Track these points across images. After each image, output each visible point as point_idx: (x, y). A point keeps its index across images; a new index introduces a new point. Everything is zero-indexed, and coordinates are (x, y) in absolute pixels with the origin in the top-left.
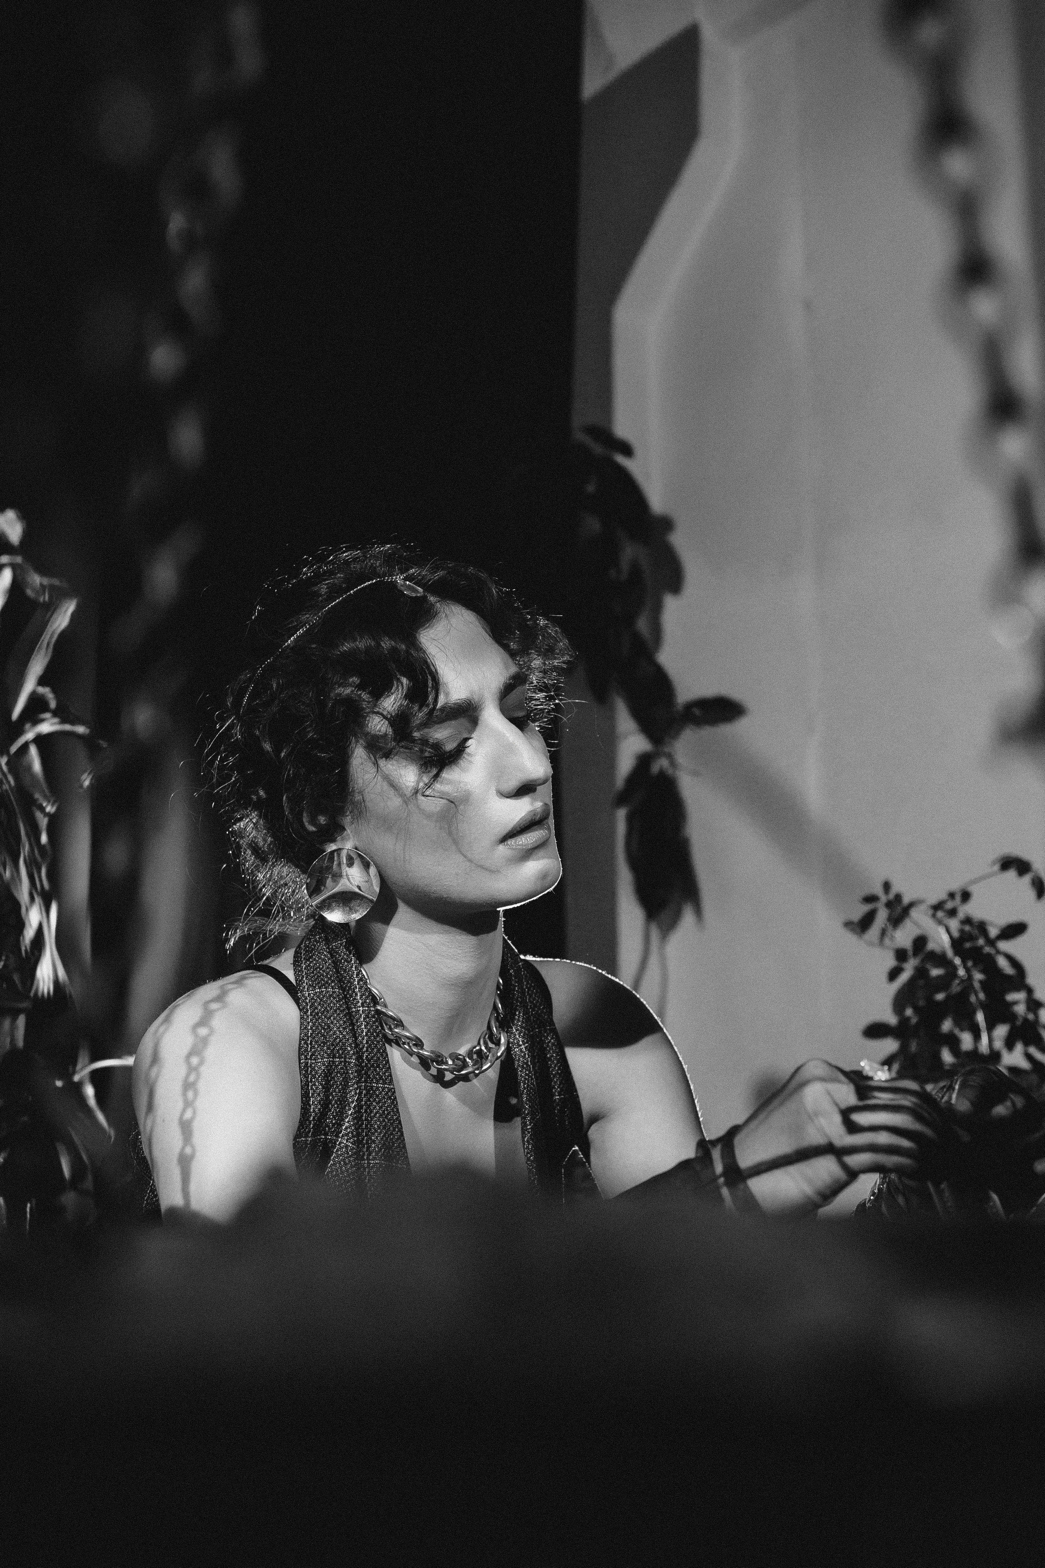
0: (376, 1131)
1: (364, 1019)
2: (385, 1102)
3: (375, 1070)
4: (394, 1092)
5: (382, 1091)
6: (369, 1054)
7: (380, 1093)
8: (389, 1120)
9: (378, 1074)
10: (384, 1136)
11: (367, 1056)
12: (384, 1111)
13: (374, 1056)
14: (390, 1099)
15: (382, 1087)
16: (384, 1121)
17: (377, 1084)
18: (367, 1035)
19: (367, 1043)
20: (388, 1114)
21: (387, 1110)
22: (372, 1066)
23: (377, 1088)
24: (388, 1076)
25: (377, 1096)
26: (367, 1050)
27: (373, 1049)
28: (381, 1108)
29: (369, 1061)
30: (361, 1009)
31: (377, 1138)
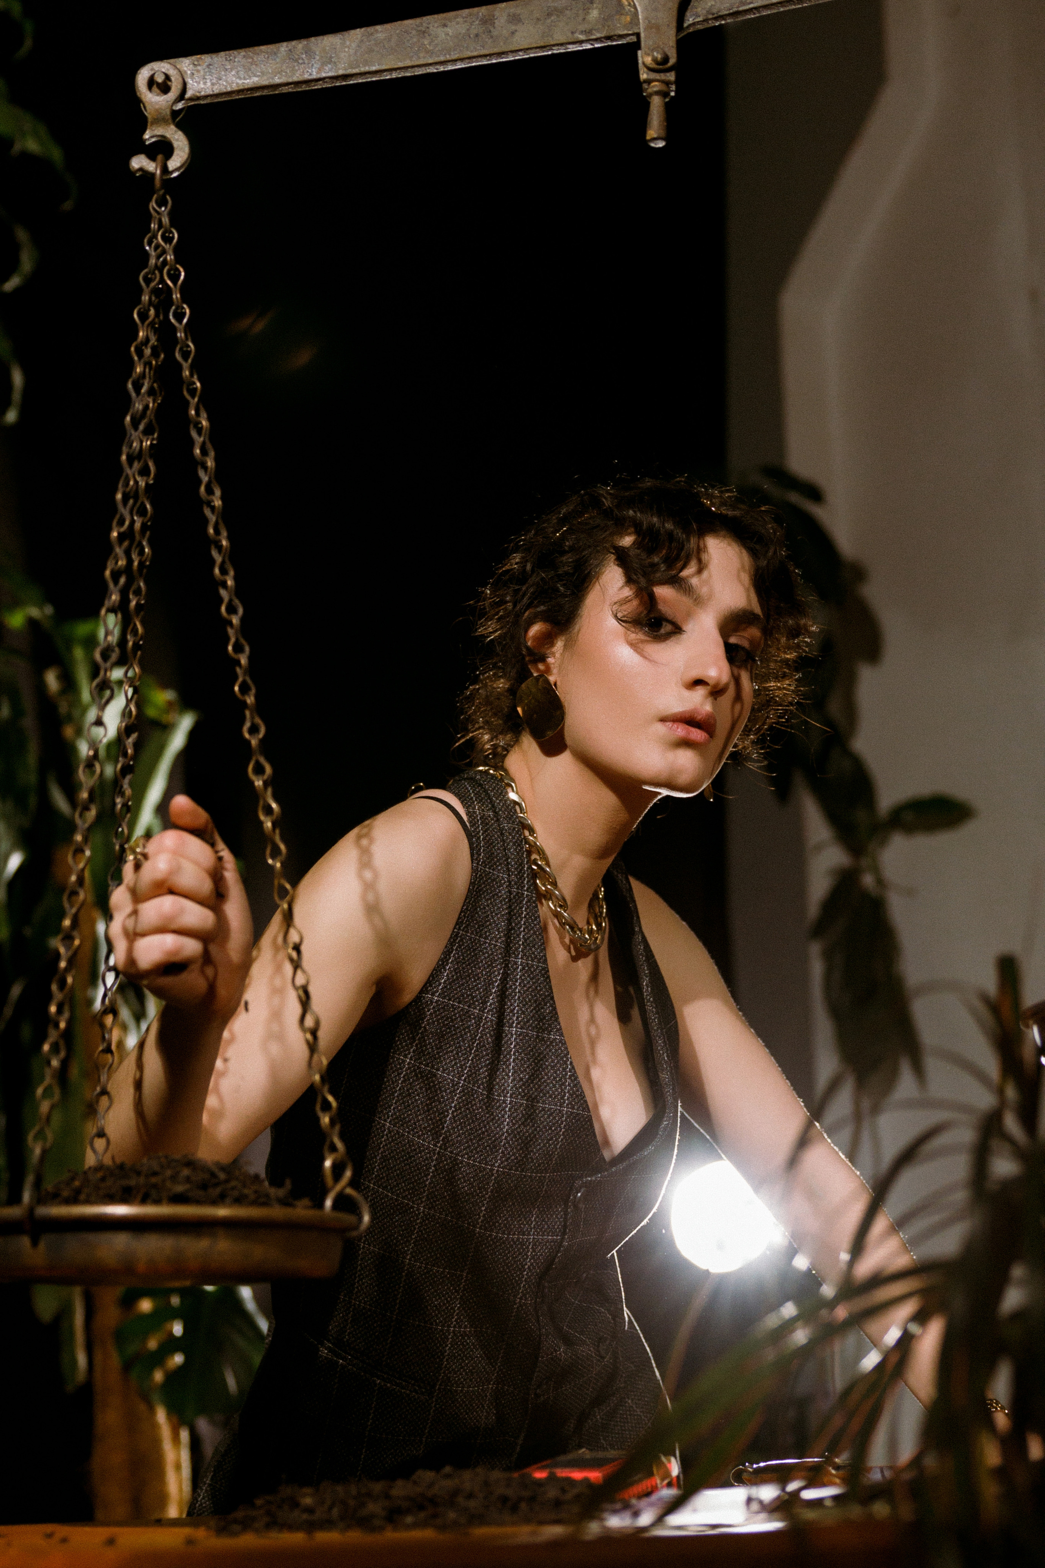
0: (527, 1004)
2: (539, 979)
3: (531, 949)
4: (548, 971)
5: (537, 969)
7: (535, 970)
8: (541, 995)
9: (533, 953)
10: (535, 1009)
11: (523, 936)
12: (537, 986)
13: (530, 937)
14: (544, 977)
15: (536, 965)
16: (535, 996)
19: (525, 924)
20: (541, 990)
21: (540, 987)
22: (528, 945)
23: (532, 966)
24: (542, 957)
25: (532, 973)
26: (524, 931)
27: (530, 931)
28: (534, 983)
29: (526, 940)
31: (527, 1010)
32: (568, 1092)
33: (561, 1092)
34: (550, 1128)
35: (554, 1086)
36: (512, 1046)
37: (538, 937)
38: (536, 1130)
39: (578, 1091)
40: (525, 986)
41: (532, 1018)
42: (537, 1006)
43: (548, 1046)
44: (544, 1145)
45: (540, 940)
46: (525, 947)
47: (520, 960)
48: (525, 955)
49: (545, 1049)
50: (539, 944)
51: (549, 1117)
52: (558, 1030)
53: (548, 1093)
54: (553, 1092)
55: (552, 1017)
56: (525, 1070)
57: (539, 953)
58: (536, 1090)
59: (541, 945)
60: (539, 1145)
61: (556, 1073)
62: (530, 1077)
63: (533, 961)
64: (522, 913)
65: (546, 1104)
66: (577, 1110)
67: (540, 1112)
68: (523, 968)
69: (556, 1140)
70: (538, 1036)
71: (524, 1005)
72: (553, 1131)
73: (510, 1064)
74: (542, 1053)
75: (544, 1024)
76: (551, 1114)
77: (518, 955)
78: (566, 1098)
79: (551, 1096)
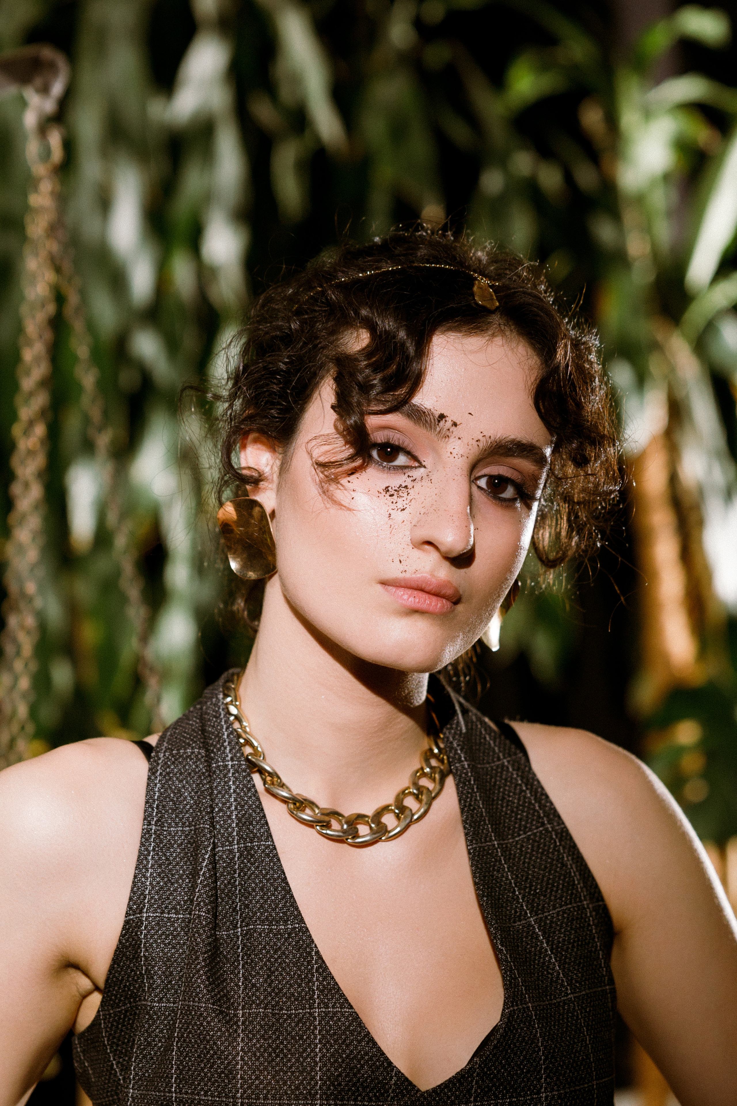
0: (250, 894)
1: (233, 774)
2: (262, 861)
5: (259, 848)
6: (239, 812)
12: (261, 871)
13: (245, 814)
14: (268, 855)
16: (261, 882)
17: (251, 843)
18: (235, 791)
20: (267, 873)
23: (252, 848)
25: (252, 856)
26: (236, 809)
27: (244, 806)
29: (239, 820)
30: (230, 763)
32: (317, 989)
33: (309, 991)
34: (301, 1038)
35: (300, 986)
36: (240, 950)
37: (255, 811)
38: (282, 1043)
39: (329, 984)
40: (245, 874)
41: (259, 909)
42: (264, 894)
43: (286, 939)
44: (298, 1060)
45: (259, 813)
46: (240, 830)
47: (236, 846)
48: (241, 837)
49: (283, 944)
50: (258, 818)
51: (297, 1025)
52: (296, 917)
53: (293, 995)
54: (299, 993)
55: (286, 902)
56: (258, 973)
57: (259, 829)
58: (276, 994)
59: (260, 820)
60: (289, 1060)
61: (300, 970)
62: (265, 981)
63: (252, 842)
64: (230, 788)
65: (291, 1010)
66: (333, 1007)
67: (286, 1020)
68: (241, 855)
69: (312, 1051)
70: (271, 931)
71: (246, 898)
72: (306, 1040)
73: (239, 972)
74: (280, 948)
75: (277, 914)
76: (300, 1020)
77: (233, 841)
78: (316, 996)
79: (296, 1000)
